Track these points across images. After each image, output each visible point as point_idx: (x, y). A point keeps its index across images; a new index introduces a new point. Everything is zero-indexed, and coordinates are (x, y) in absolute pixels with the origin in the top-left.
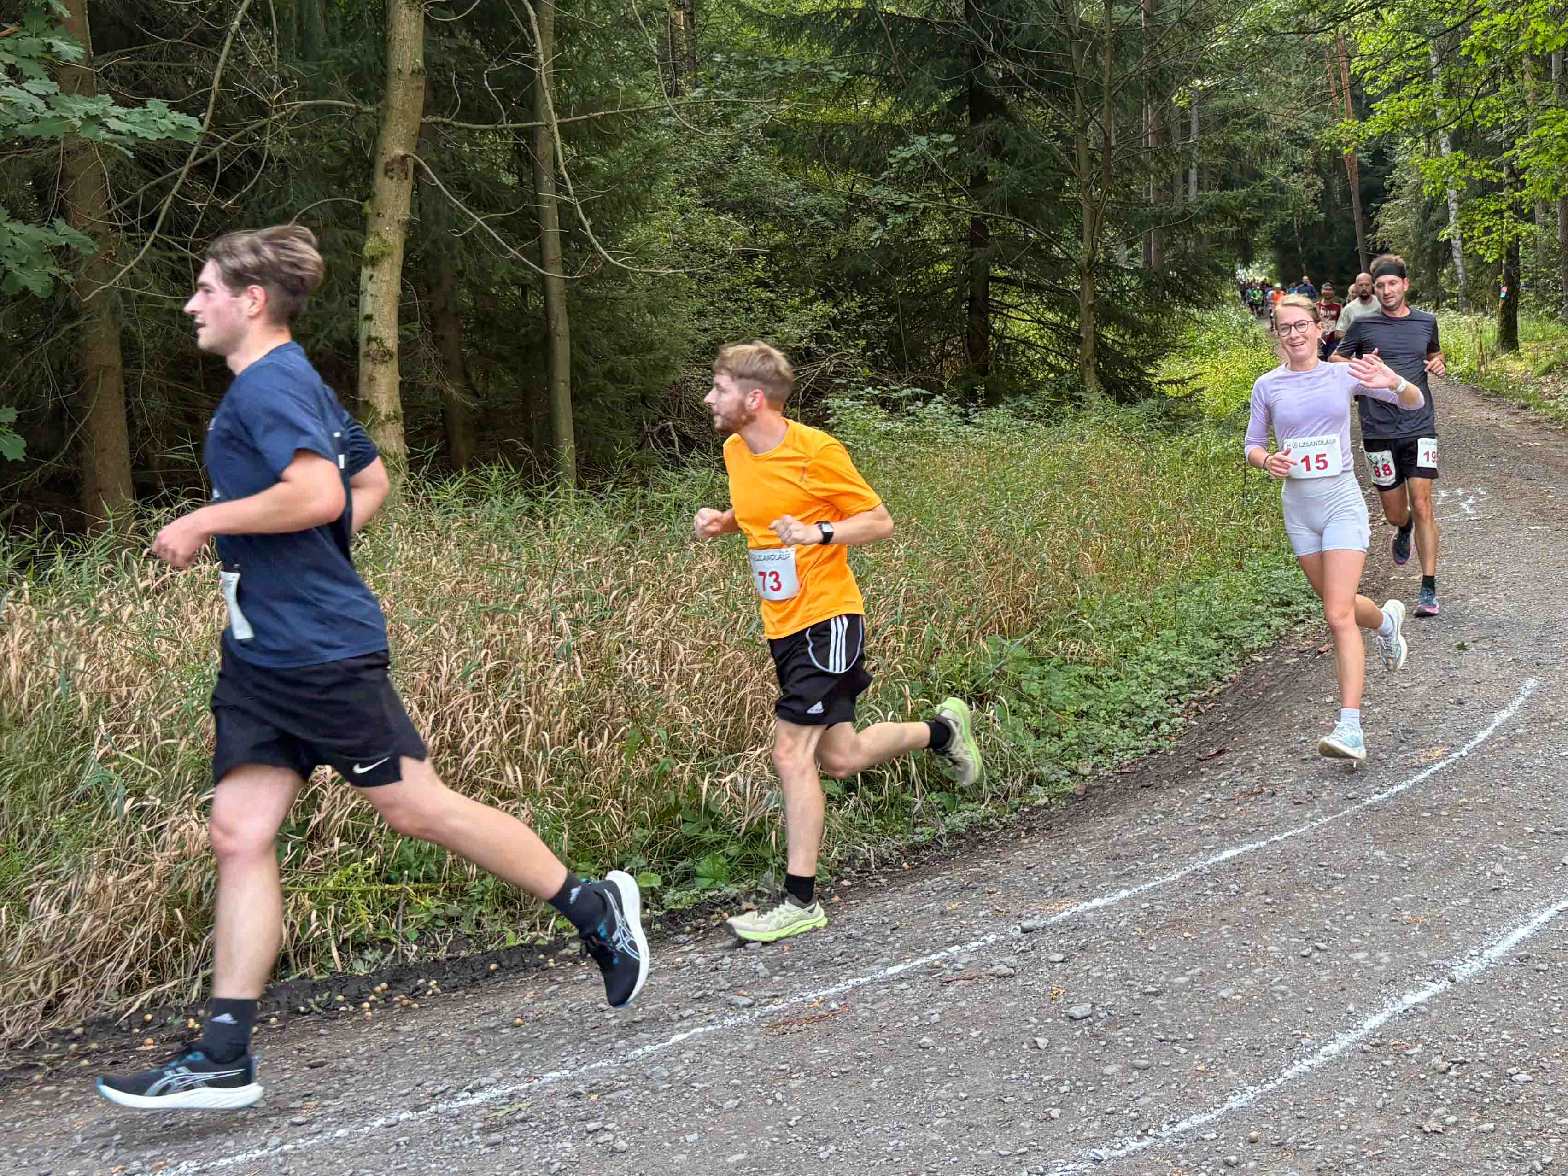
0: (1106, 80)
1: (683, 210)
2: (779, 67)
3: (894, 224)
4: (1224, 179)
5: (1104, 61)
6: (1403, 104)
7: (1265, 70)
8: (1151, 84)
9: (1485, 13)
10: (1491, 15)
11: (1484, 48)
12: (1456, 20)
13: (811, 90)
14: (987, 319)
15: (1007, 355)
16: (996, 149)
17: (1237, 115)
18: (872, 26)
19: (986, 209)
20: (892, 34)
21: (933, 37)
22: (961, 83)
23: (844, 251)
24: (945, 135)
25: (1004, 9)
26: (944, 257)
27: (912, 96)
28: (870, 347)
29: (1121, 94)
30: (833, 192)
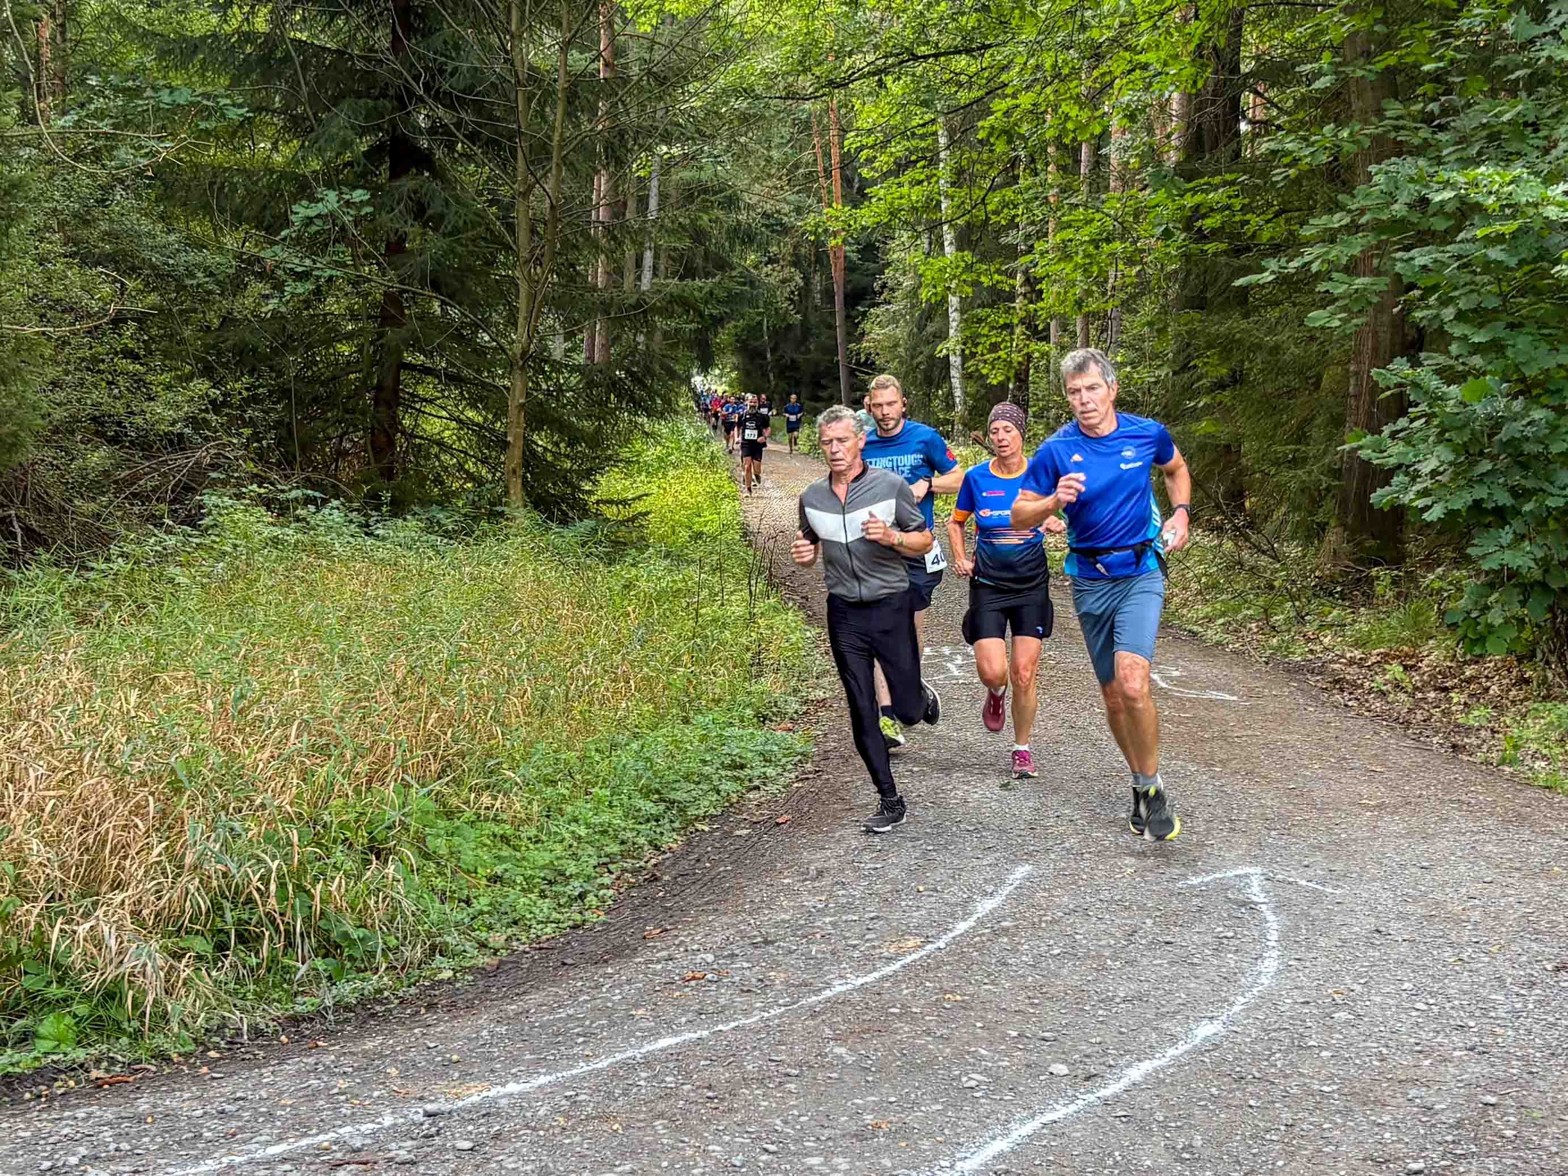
0: (556, 137)
1: (41, 260)
2: (165, 97)
3: (293, 295)
4: (684, 265)
5: (556, 116)
6: (905, 191)
7: (745, 139)
8: (609, 146)
9: (1009, 91)
10: (1015, 92)
11: (1005, 132)
12: (975, 94)
13: (203, 125)
14: (396, 415)
15: (416, 458)
16: (419, 211)
17: (706, 191)
18: (279, 55)
19: (402, 281)
20: (304, 66)
21: (353, 71)
22: (381, 129)
23: (227, 320)
24: (360, 192)
25: (439, 45)
26: (349, 337)
27: (322, 141)
28: (256, 437)
29: (572, 157)
30: (221, 249)
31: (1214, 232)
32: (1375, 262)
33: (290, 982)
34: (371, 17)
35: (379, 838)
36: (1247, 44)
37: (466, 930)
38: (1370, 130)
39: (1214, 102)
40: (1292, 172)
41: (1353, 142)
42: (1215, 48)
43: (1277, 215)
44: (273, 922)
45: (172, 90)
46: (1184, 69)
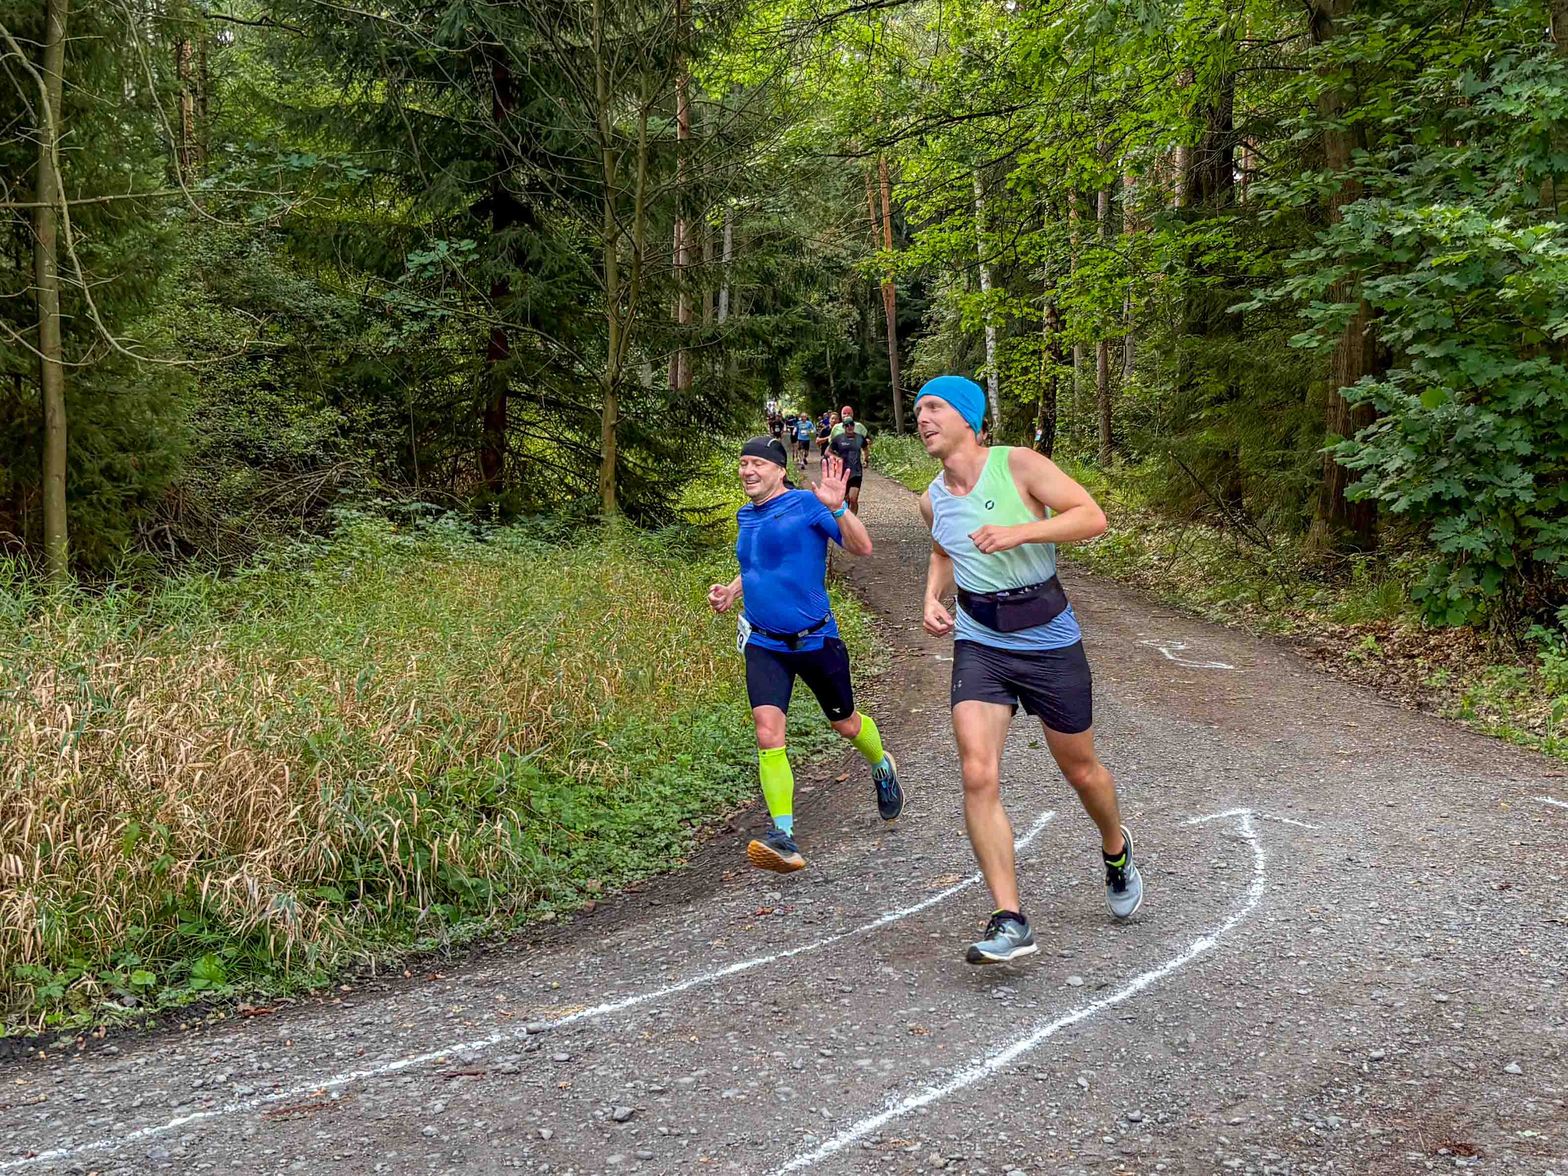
0: (638, 191)
1: (188, 305)
2: (295, 161)
3: (410, 333)
4: (756, 304)
5: (638, 174)
6: (945, 236)
7: (803, 193)
8: (685, 199)
9: (1032, 146)
10: (1038, 148)
11: (1031, 182)
12: (1005, 150)
13: (328, 185)
14: (503, 436)
15: (522, 473)
16: (520, 258)
17: (771, 237)
18: (394, 123)
19: (506, 319)
20: (417, 132)
21: (458, 137)
22: (483, 185)
23: (354, 357)
24: (466, 241)
25: (534, 112)
26: (461, 369)
27: (433, 198)
28: (380, 457)
29: (653, 208)
30: (346, 294)
31: (1211, 267)
32: (1348, 290)
33: (413, 925)
34: (474, 89)
35: (490, 799)
36: (1238, 103)
37: (565, 877)
38: (1342, 176)
39: (1209, 155)
40: (1275, 212)
41: (1329, 186)
42: (1209, 106)
43: (1266, 252)
44: (397, 873)
45: (300, 154)
46: (1182, 126)
